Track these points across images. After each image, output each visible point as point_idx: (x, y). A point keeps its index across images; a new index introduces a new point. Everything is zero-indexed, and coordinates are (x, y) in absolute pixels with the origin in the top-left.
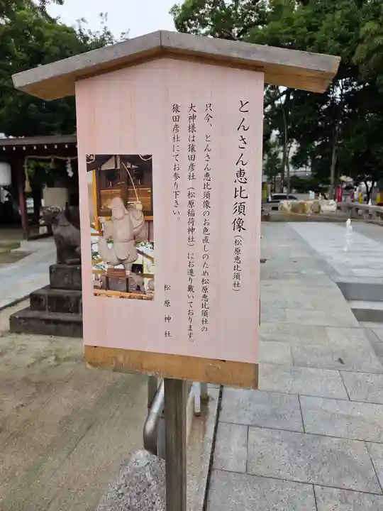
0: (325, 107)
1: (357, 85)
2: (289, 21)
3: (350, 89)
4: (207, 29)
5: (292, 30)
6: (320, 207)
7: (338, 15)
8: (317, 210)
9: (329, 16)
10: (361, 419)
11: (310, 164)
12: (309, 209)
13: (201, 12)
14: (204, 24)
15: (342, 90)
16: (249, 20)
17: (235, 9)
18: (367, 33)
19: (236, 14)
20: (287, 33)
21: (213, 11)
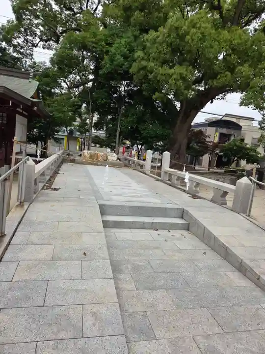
0: (115, 95)
1: (134, 87)
2: (95, 35)
3: (130, 88)
4: (39, 21)
5: (96, 41)
6: (107, 157)
7: (123, 41)
8: (106, 159)
9: (118, 40)
10: (86, 290)
11: (105, 129)
12: (101, 158)
13: (34, 7)
14: (37, 17)
15: (124, 88)
16: (70, 25)
17: (61, 14)
18: (139, 57)
19: (61, 18)
20: (93, 42)
21: (43, 10)
